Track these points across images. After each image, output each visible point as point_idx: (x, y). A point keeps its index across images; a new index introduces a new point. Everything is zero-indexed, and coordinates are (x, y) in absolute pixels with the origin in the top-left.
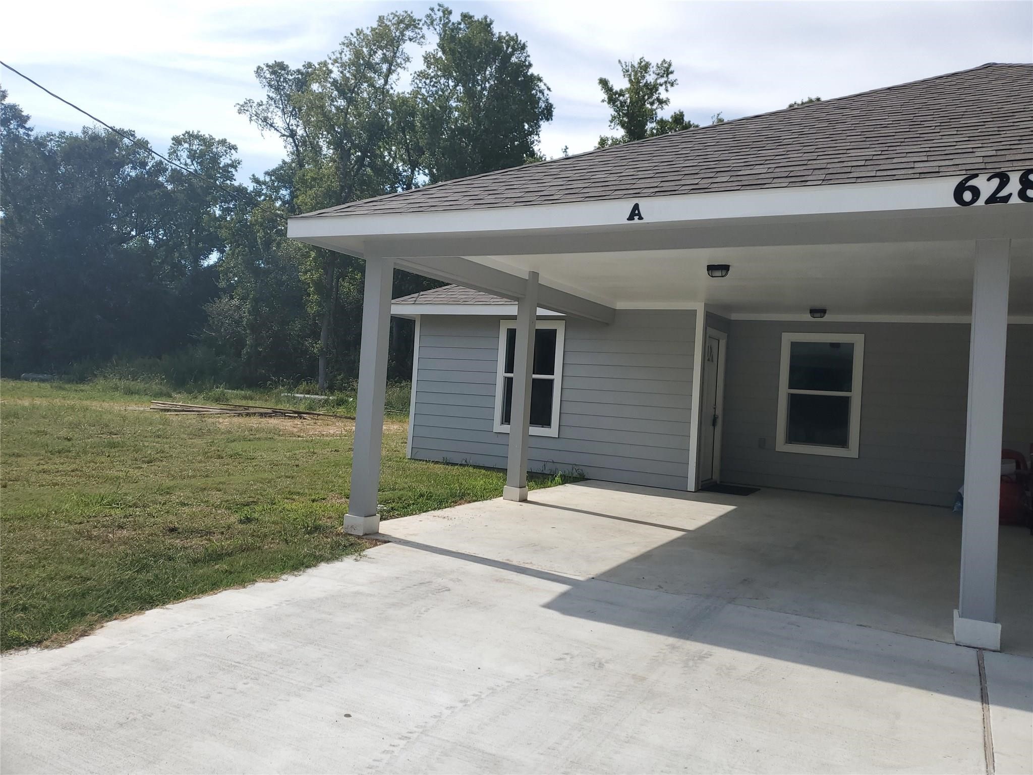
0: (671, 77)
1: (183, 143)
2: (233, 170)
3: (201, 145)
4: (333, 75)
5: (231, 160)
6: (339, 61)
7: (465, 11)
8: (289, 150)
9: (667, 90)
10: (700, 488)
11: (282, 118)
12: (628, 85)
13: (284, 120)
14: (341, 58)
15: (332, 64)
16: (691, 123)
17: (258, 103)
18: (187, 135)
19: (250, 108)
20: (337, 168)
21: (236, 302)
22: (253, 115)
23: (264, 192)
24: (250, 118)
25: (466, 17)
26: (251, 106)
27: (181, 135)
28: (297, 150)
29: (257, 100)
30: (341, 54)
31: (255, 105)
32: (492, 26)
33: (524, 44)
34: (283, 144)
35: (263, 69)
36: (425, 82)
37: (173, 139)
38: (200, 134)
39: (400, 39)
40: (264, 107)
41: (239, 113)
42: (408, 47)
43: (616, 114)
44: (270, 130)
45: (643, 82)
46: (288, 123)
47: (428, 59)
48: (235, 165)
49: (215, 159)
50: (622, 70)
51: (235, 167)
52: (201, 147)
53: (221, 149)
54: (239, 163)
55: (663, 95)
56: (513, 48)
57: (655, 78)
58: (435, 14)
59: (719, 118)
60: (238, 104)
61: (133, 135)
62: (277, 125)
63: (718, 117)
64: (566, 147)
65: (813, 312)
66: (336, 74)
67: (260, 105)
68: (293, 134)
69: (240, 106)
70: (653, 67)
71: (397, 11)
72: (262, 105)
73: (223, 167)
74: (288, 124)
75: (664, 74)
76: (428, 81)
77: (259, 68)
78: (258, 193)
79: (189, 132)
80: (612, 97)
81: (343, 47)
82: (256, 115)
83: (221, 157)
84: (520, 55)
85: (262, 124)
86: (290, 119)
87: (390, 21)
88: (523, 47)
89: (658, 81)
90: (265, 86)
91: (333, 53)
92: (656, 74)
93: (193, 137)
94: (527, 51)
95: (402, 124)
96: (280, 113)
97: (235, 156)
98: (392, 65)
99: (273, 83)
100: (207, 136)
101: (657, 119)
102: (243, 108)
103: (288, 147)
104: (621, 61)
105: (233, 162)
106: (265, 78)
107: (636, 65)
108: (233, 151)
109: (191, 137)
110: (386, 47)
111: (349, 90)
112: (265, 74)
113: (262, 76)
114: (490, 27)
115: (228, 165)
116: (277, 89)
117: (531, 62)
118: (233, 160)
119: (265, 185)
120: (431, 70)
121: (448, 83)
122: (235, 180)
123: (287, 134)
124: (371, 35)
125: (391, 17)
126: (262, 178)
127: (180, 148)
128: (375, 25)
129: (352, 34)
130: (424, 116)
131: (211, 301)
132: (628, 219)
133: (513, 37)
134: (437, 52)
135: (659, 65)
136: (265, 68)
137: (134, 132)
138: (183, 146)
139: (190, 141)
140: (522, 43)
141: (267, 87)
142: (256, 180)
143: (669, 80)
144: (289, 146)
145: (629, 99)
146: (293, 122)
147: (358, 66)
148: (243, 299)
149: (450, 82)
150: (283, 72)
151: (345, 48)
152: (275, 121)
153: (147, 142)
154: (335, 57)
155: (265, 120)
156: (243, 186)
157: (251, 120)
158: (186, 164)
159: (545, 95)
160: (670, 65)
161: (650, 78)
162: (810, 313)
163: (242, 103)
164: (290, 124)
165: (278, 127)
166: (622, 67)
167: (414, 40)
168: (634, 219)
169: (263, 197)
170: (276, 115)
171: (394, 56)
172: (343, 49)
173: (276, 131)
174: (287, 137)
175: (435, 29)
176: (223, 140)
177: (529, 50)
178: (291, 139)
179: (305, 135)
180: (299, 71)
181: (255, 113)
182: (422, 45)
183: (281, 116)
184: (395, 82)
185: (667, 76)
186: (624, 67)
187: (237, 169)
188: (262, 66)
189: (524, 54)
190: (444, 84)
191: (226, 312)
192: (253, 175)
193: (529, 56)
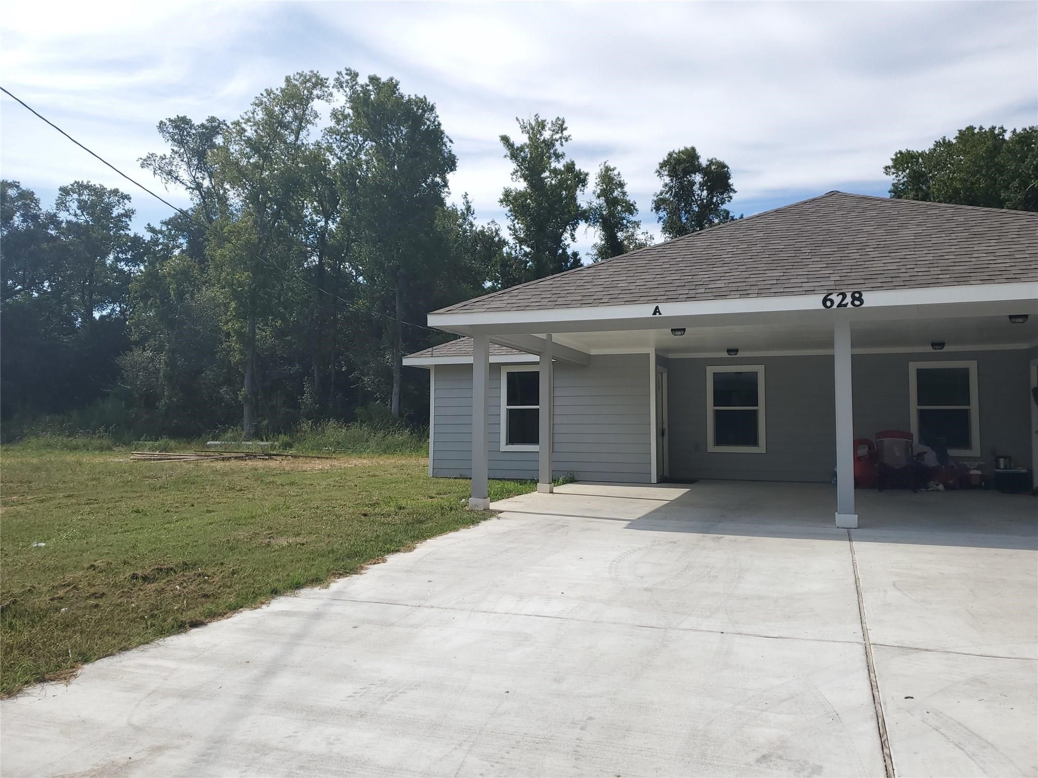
0: (566, 133)
1: (72, 194)
2: (127, 220)
3: (92, 196)
4: (246, 134)
5: (124, 209)
6: (252, 120)
7: (372, 74)
8: (196, 202)
9: (562, 145)
10: (659, 481)
11: (187, 171)
12: (528, 142)
13: (190, 173)
14: (254, 118)
15: (245, 123)
16: (582, 171)
17: (160, 156)
18: (76, 185)
19: (154, 162)
20: (255, 222)
21: (149, 354)
22: (157, 169)
23: (161, 241)
24: (154, 171)
25: (374, 80)
26: (155, 161)
27: (69, 185)
28: (204, 202)
29: (160, 154)
30: (253, 113)
31: (158, 159)
32: (398, 87)
33: (432, 106)
34: (190, 196)
35: (165, 125)
36: (336, 138)
37: (61, 189)
38: (90, 184)
39: (310, 98)
40: (167, 160)
41: (142, 167)
42: (317, 105)
43: (518, 167)
44: (175, 183)
45: (542, 138)
46: (194, 175)
47: (337, 116)
48: (128, 214)
49: (108, 208)
50: (520, 127)
51: (129, 217)
52: (91, 198)
53: (114, 199)
54: (133, 213)
55: (560, 150)
56: (423, 109)
57: (551, 134)
58: (343, 77)
59: (606, 165)
60: (141, 159)
61: (18, 187)
62: (182, 178)
63: (604, 165)
64: (466, 193)
65: (729, 351)
66: (250, 132)
67: (163, 158)
68: (199, 186)
69: (142, 161)
70: (548, 123)
71: (303, 72)
72: (165, 159)
73: (117, 217)
74: (194, 177)
75: (559, 130)
76: (338, 137)
77: (161, 122)
78: (155, 242)
79: (79, 182)
80: (515, 153)
81: (255, 107)
82: (159, 169)
83: (114, 207)
84: (430, 115)
85: (166, 177)
86: (196, 172)
87: (297, 80)
88: (432, 109)
89: (554, 137)
90: (168, 140)
91: (246, 113)
92: (551, 130)
93: (82, 187)
94: (436, 112)
95: (315, 177)
96: (185, 167)
97: (128, 205)
98: (302, 123)
99: (176, 137)
100: (98, 186)
101: (552, 168)
102: (146, 163)
103: (194, 199)
104: (519, 118)
105: (126, 212)
106: (168, 133)
107: (533, 124)
108: (126, 201)
109: (80, 187)
110: (294, 106)
111: (264, 148)
112: (168, 129)
113: (165, 131)
114: (396, 88)
115: (122, 215)
116: (181, 143)
117: (440, 122)
118: (126, 209)
119: (162, 234)
120: (340, 126)
121: (357, 138)
122: (130, 230)
123: (193, 186)
124: (281, 95)
125: (298, 77)
126: (158, 227)
127: (69, 198)
128: (283, 85)
129: (262, 95)
130: (343, 173)
131: (123, 354)
132: (653, 314)
133: (422, 100)
134: (344, 109)
135: (554, 123)
136: (168, 123)
137: (19, 183)
138: (72, 196)
139: (80, 191)
140: (431, 104)
141: (170, 141)
142: (151, 229)
143: (564, 136)
144: (196, 198)
145: (529, 154)
146: (199, 175)
147: (271, 125)
148: (158, 350)
149: (359, 137)
150: (186, 126)
151: (256, 107)
152: (180, 175)
153: (33, 193)
154: (247, 117)
155: (170, 173)
156: (138, 235)
157: (155, 173)
158: (76, 215)
159: (448, 147)
160: (563, 122)
161: (547, 135)
162: (727, 352)
163: (144, 157)
164: (196, 177)
165: (183, 180)
166: (520, 123)
167: (322, 98)
168: (656, 314)
169: (160, 247)
170: (180, 168)
171: (304, 114)
172: (255, 109)
173: (181, 184)
174: (193, 189)
175: (345, 91)
176: (115, 189)
177: (438, 111)
178: (197, 191)
179: (210, 187)
180: (203, 125)
181: (157, 166)
182: (329, 102)
183: (186, 169)
184: (305, 138)
185: (562, 132)
186: (522, 123)
187: (131, 219)
188: (165, 121)
189: (434, 115)
190: (353, 140)
191: (140, 364)
192: (149, 225)
193: (438, 116)
